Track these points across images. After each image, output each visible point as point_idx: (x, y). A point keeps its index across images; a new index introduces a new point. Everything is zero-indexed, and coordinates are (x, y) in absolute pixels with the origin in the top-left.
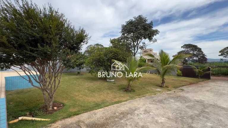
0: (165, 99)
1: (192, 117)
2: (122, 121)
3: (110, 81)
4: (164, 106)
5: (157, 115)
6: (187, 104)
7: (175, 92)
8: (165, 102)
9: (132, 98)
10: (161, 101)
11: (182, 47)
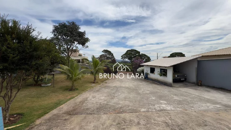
0: (100, 89)
1: (114, 93)
2: (84, 105)
3: (46, 85)
4: (101, 92)
5: (100, 97)
6: (110, 89)
7: (103, 84)
8: (100, 90)
9: (79, 93)
10: (98, 91)
11: (102, 51)
